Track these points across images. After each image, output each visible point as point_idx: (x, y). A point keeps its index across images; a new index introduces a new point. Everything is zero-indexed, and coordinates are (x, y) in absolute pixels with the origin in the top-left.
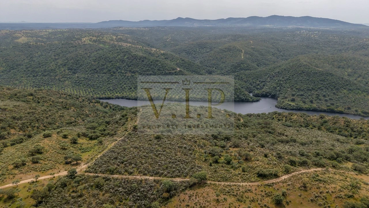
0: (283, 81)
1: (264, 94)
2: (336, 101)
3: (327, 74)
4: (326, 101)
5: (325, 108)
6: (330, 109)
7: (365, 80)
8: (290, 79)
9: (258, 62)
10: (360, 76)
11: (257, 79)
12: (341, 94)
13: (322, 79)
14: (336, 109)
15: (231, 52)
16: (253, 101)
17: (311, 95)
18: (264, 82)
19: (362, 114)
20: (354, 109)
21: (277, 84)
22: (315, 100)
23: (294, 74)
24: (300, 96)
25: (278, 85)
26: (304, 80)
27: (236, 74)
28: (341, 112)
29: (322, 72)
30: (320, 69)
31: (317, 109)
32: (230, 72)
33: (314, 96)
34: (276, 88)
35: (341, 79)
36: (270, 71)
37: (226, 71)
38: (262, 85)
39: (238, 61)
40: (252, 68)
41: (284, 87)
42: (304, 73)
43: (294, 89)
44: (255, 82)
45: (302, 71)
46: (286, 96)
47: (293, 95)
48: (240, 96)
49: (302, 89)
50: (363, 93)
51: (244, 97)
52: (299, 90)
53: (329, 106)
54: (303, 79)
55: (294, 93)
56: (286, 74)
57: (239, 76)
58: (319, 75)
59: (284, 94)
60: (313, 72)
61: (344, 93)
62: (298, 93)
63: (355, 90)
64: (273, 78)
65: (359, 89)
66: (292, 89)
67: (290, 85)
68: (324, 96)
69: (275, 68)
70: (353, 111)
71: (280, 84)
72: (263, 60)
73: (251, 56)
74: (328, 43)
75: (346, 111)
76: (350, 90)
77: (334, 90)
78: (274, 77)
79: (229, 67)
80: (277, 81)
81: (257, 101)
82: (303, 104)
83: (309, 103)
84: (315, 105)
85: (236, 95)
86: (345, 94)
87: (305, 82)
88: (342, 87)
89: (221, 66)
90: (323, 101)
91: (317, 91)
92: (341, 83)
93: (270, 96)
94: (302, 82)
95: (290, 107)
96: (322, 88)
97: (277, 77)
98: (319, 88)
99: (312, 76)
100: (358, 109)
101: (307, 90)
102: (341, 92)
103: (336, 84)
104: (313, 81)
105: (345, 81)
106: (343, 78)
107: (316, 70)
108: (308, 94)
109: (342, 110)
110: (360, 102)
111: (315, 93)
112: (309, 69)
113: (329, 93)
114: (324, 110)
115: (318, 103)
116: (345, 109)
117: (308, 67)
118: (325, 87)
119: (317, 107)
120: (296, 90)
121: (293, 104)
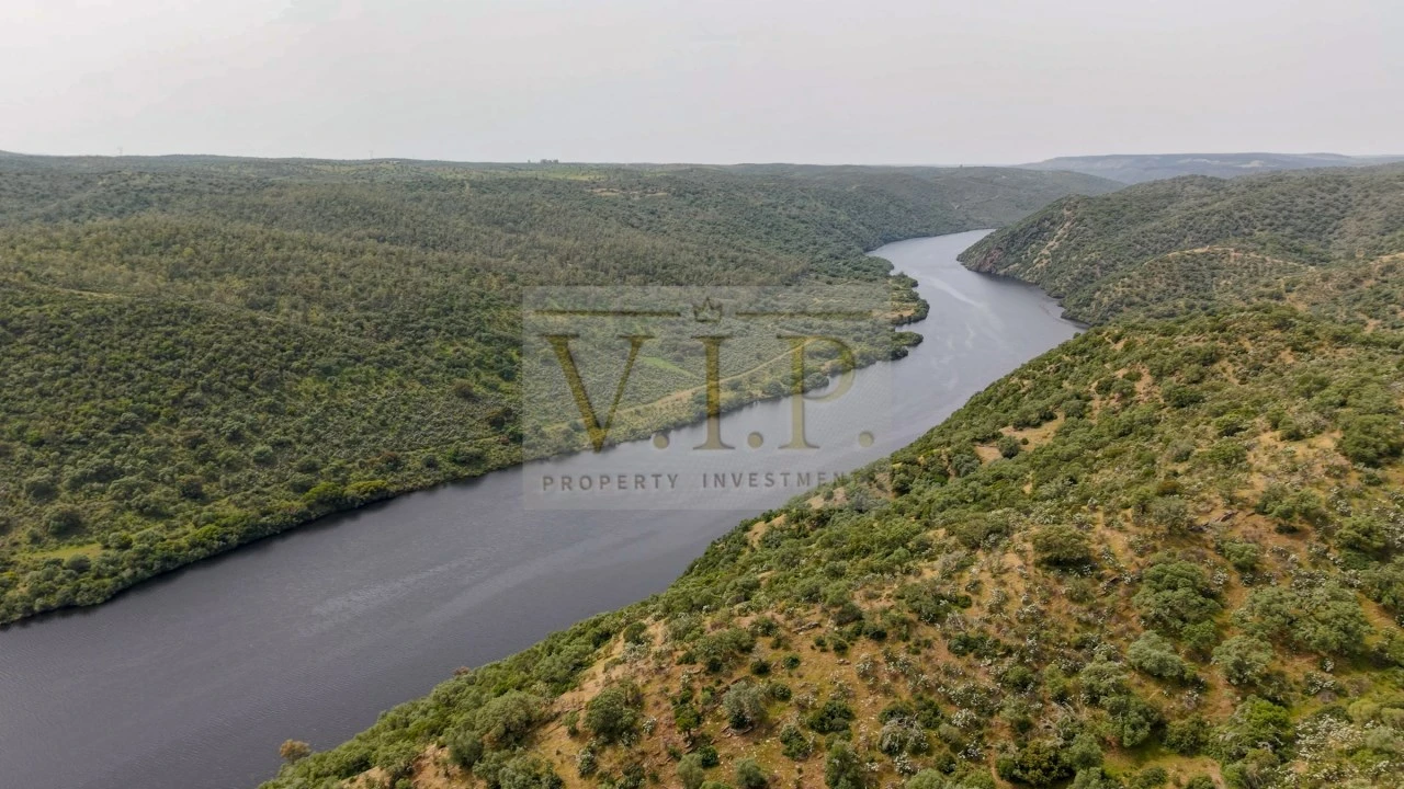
2: (309, 444)
3: (166, 317)
4: (264, 461)
5: (298, 505)
6: (319, 501)
7: (337, 312)
10: (309, 299)
12: (302, 404)
13: (157, 346)
14: (348, 490)
17: (164, 458)
19: (464, 471)
20: (415, 460)
22: (213, 478)
24: (95, 485)
26: (53, 378)
28: (380, 495)
29: (132, 307)
30: (110, 297)
31: (264, 525)
33: (183, 457)
35: (253, 331)
42: (19, 331)
43: (19, 450)
47: (44, 493)
49: (76, 434)
50: (386, 370)
52: (63, 446)
53: (302, 488)
54: (40, 369)
55: (39, 476)
58: (124, 329)
60: (77, 315)
61: (315, 394)
62: (69, 472)
63: (346, 365)
65: (358, 359)
68: (235, 437)
70: (419, 471)
75: (389, 482)
76: (327, 371)
77: (260, 392)
82: (154, 528)
83: (189, 508)
84: (228, 509)
86: (319, 399)
87: (67, 384)
88: (287, 368)
90: (248, 466)
91: (174, 421)
92: (262, 347)
94: (43, 394)
96: (192, 396)
98: (175, 401)
99: (92, 342)
100: (426, 454)
101: (117, 431)
102: (297, 395)
103: (245, 360)
104: (115, 370)
105: (274, 334)
106: (254, 322)
107: (91, 305)
108: (134, 452)
109: (379, 482)
110: (407, 418)
111: (177, 435)
112: (40, 303)
113: (249, 417)
114: (300, 515)
115: (236, 486)
116: (380, 471)
117: (22, 295)
118: (207, 389)
119: (255, 513)
120: (38, 456)
121: (93, 552)
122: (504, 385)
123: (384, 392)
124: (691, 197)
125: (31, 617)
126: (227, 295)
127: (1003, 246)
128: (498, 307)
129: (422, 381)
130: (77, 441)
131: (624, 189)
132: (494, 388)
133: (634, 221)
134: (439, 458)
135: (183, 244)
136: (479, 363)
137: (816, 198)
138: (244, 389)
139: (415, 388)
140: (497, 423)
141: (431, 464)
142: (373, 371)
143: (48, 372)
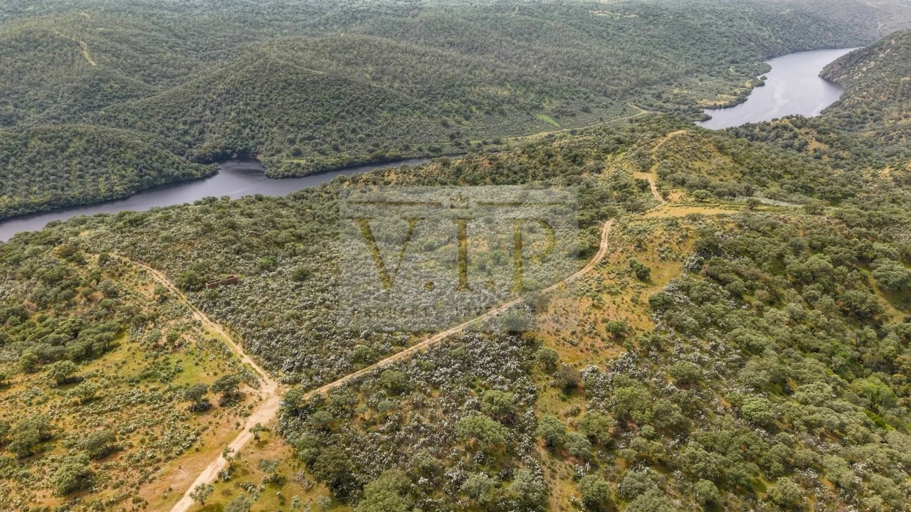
0: (250, 112)
1: (217, 153)
2: (379, 136)
3: (338, 82)
4: (362, 140)
5: (369, 157)
6: (376, 157)
7: (405, 84)
8: (266, 106)
9: (142, 72)
10: (395, 78)
11: (176, 119)
12: (380, 121)
13: (333, 94)
14: (387, 155)
15: (40, 51)
16: (205, 177)
17: (329, 135)
18: (198, 122)
19: (431, 154)
20: (415, 147)
21: (239, 122)
22: (343, 144)
23: (271, 92)
24: (307, 141)
25: (243, 124)
26: (299, 103)
27: (103, 112)
28: (398, 158)
29: (327, 77)
30: (321, 73)
31: (355, 162)
32: (79, 111)
33: (335, 135)
34: (239, 132)
35: (368, 90)
36: (200, 90)
37: (65, 110)
38: (195, 130)
39: (86, 76)
40: (139, 90)
41: (261, 127)
42: (290, 84)
43: (287, 127)
44: (174, 128)
45: (285, 81)
46: (276, 145)
47: (292, 142)
48: (164, 170)
49: (303, 124)
50: (415, 111)
51: (177, 169)
52: (300, 127)
53: (371, 151)
54: (295, 99)
55: (291, 136)
56: (250, 94)
57: (115, 117)
58: (323, 86)
59: (269, 142)
60: (309, 79)
61: (386, 118)
62: (300, 136)
63: (400, 107)
64: (219, 108)
65: (406, 106)
66: (281, 127)
67: (272, 120)
68: (354, 131)
69: (209, 84)
70: (415, 152)
71: (246, 120)
72: (155, 66)
73: (113, 55)
74: (281, 9)
75: (404, 154)
76: (392, 109)
77: (366, 115)
78: (219, 104)
79: (66, 95)
80: (233, 114)
81: (214, 173)
82: (322, 158)
83: (334, 153)
84: (346, 155)
85: (154, 169)
87: (303, 105)
88: (378, 106)
89: (33, 98)
90: (356, 141)
91: (334, 122)
92: (370, 97)
93: (235, 156)
94: (295, 108)
95: (299, 170)
96: (342, 114)
97: (228, 105)
98: (336, 115)
99: (312, 90)
100: (420, 145)
101: (316, 124)
102: (379, 118)
103: (363, 102)
104: (318, 101)
105: (376, 92)
106: (370, 87)
107: (313, 76)
108: (320, 132)
109: (398, 153)
110: (418, 131)
111: (335, 128)
112: (297, 74)
113: (360, 124)
114: (368, 161)
115: (350, 148)
116: (401, 149)
117: (292, 70)
118: (348, 112)
119: (353, 157)
120: (292, 130)
121: (303, 162)
122: (464, 122)
123: (412, 120)
124: (651, 18)
125: (284, 177)
126: (364, 73)
127: (843, 63)
128: (475, 86)
129: (429, 117)
130: (303, 126)
131: (613, 12)
132: (459, 122)
133: (605, 34)
134: (424, 148)
135: (355, 49)
136: (456, 112)
137: (751, 19)
138: (361, 113)
139: (425, 119)
140: (452, 137)
141: (420, 150)
142: (410, 111)
143: (298, 100)
